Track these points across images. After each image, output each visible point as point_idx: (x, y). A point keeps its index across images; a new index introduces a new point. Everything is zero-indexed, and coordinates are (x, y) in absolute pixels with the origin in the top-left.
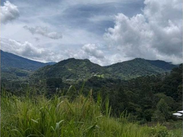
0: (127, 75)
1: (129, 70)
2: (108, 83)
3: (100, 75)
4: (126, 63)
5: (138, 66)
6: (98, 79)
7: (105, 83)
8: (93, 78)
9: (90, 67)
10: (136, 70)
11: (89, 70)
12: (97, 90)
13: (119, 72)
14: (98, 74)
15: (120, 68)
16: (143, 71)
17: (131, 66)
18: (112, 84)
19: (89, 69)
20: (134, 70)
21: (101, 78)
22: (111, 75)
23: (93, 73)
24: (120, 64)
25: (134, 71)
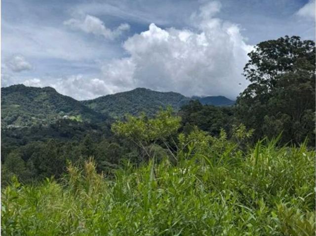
0: (123, 115)
1: (126, 107)
2: (88, 131)
3: (74, 115)
4: (121, 97)
5: (141, 101)
6: (70, 125)
7: (83, 130)
8: (60, 122)
9: (56, 101)
10: (137, 108)
11: (53, 108)
12: (61, 144)
13: (110, 111)
14: (71, 115)
15: (112, 104)
16: (148, 108)
17: (129, 102)
18: (95, 131)
19: (53, 106)
20: (134, 107)
21: (75, 122)
22: (95, 116)
23: (62, 112)
24: (111, 98)
25: (133, 109)
